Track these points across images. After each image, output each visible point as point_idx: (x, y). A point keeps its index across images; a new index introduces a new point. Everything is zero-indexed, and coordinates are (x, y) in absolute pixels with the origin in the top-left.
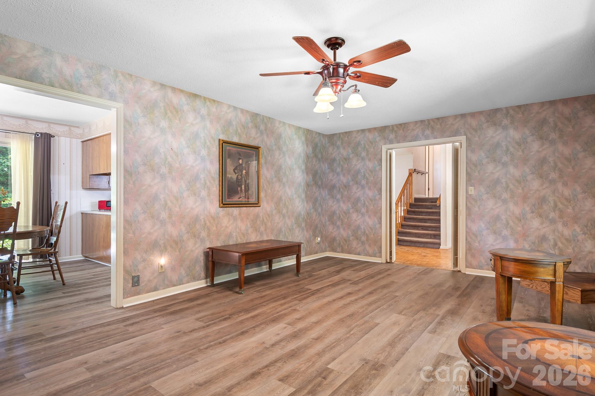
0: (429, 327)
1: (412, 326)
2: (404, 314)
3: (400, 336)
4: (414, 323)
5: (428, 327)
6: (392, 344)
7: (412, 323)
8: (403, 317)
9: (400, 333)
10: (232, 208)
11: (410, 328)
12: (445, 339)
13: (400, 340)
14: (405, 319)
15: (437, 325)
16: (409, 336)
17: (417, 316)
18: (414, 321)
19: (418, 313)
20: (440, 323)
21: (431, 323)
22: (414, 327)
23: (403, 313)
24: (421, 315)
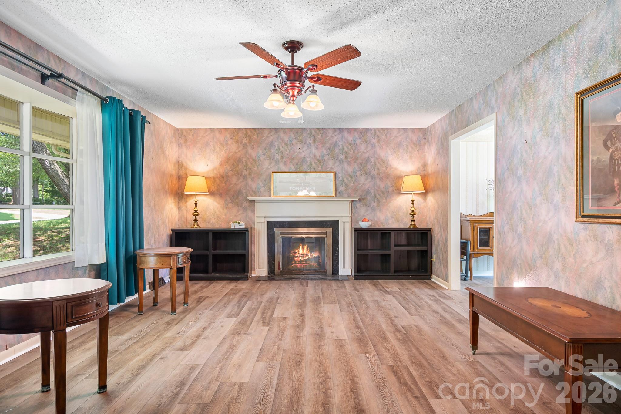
0: (197, 373)
1: (219, 368)
2: (234, 386)
3: (228, 354)
4: (217, 374)
5: (199, 372)
6: (233, 347)
7: (219, 373)
8: (234, 380)
9: (230, 356)
10: (602, 225)
11: (220, 365)
12: (181, 364)
13: (227, 352)
14: (230, 377)
15: (187, 378)
16: (219, 356)
17: (214, 387)
18: (217, 377)
19: (214, 396)
20: (182, 384)
21: (194, 380)
22: (216, 367)
23: (236, 387)
24: (209, 391)
